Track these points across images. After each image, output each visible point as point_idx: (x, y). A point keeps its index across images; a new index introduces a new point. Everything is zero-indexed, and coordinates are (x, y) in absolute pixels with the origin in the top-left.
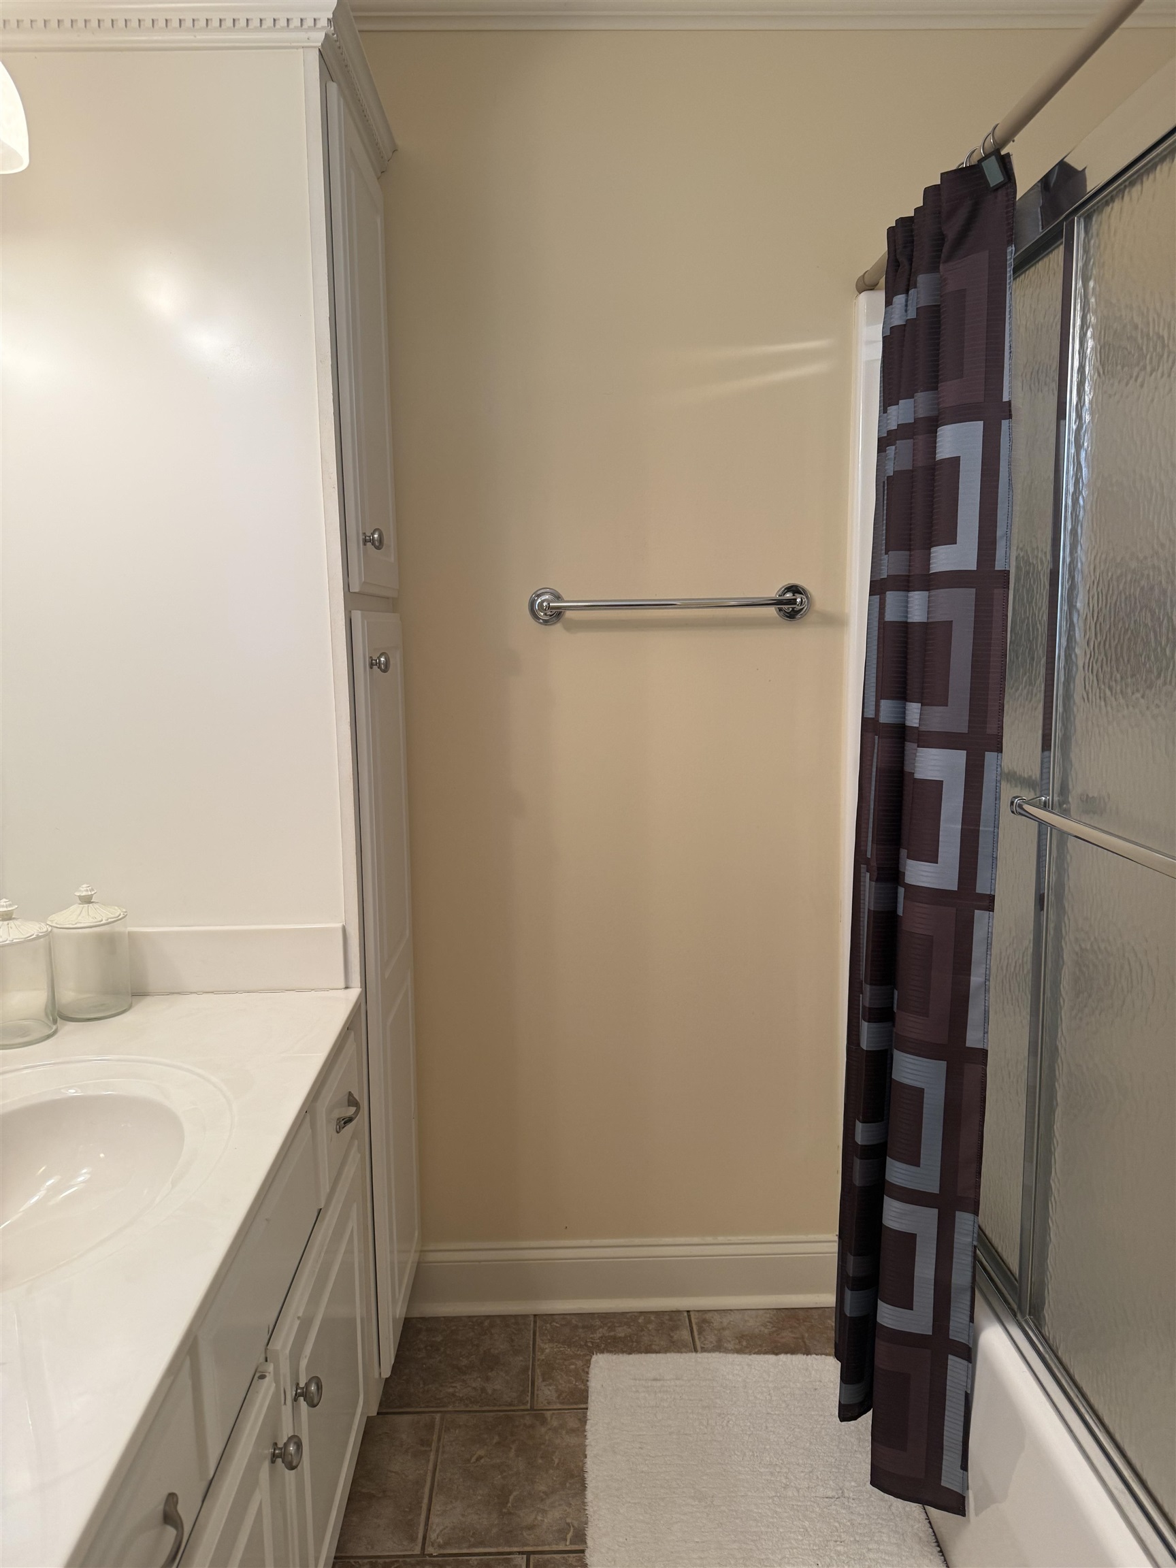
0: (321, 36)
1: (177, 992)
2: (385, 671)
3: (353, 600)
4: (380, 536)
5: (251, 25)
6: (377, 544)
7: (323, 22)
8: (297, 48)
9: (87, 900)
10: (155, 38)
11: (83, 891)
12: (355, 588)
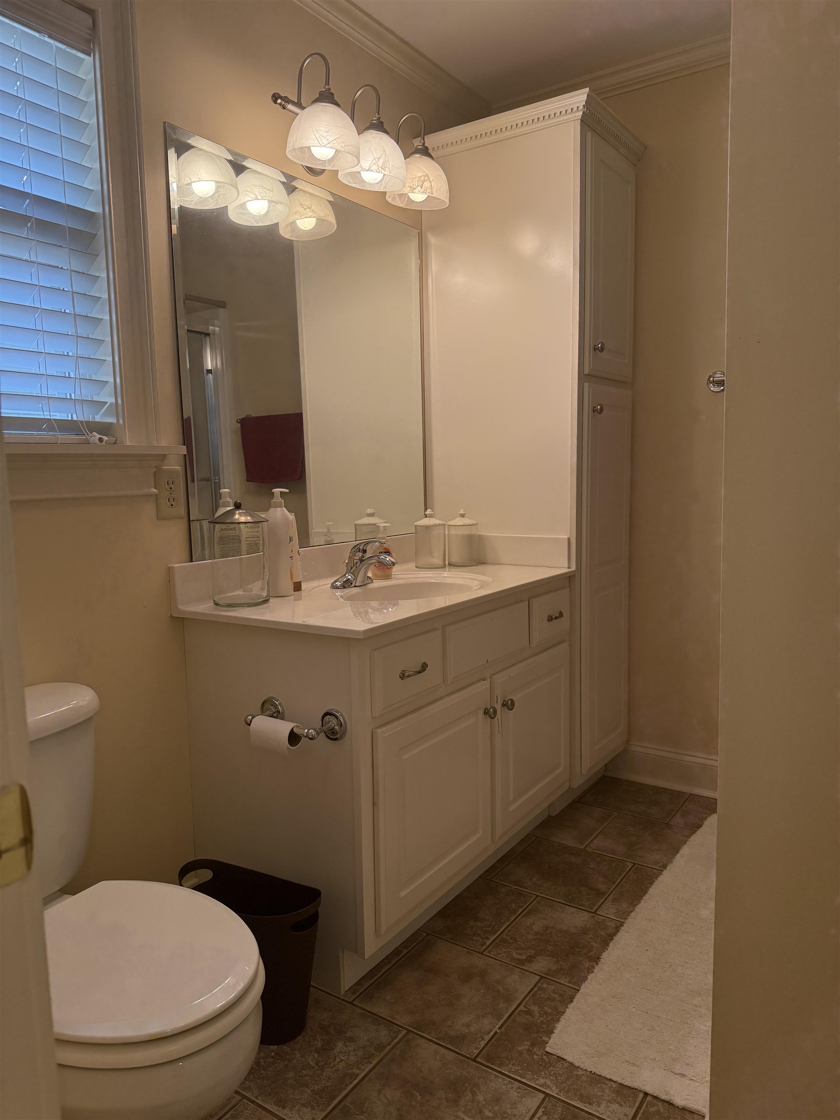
0: (581, 113)
1: (497, 564)
2: (599, 413)
3: (584, 377)
4: (602, 345)
5: (551, 117)
6: (600, 349)
7: (581, 107)
8: (571, 121)
9: (463, 516)
10: (513, 133)
11: (462, 512)
12: (586, 372)
